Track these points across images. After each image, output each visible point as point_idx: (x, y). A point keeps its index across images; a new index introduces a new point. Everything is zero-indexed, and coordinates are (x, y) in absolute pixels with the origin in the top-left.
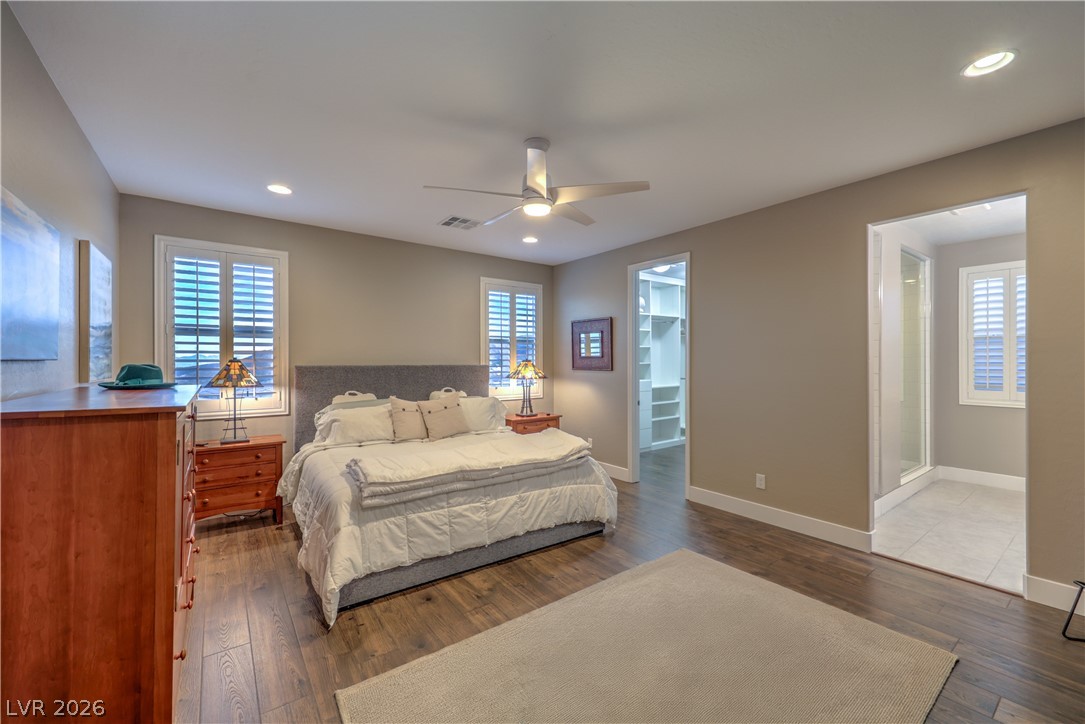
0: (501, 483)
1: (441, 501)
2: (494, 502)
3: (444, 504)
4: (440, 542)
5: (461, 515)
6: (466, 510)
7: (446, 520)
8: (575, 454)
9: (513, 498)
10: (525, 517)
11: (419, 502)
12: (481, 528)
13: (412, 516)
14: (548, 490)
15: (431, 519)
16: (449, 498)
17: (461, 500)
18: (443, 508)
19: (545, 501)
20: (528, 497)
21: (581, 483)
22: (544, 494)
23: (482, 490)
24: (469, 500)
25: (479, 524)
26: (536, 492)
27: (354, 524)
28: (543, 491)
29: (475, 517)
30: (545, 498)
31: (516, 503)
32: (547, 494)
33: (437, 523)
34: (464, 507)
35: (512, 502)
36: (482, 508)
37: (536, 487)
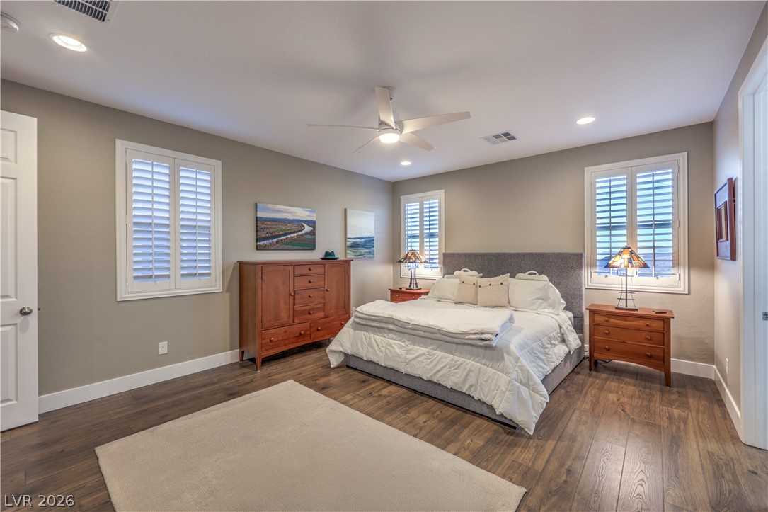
0: (419, 336)
1: (385, 333)
2: (412, 346)
3: (386, 335)
4: (377, 355)
5: (391, 345)
6: (395, 344)
7: (384, 345)
8: (475, 334)
9: (423, 350)
10: (428, 367)
11: (376, 329)
12: (399, 359)
13: (372, 335)
14: (451, 356)
15: (378, 340)
16: (389, 333)
17: (394, 336)
18: (385, 337)
19: (445, 363)
20: (435, 354)
21: (485, 365)
22: (446, 358)
23: (407, 336)
24: (399, 338)
25: (399, 356)
26: (442, 354)
27: (352, 328)
28: (447, 355)
29: (398, 351)
30: (447, 361)
31: (424, 354)
32: (449, 359)
33: (379, 344)
34: (395, 342)
35: (421, 352)
36: (404, 347)
37: (443, 350)
